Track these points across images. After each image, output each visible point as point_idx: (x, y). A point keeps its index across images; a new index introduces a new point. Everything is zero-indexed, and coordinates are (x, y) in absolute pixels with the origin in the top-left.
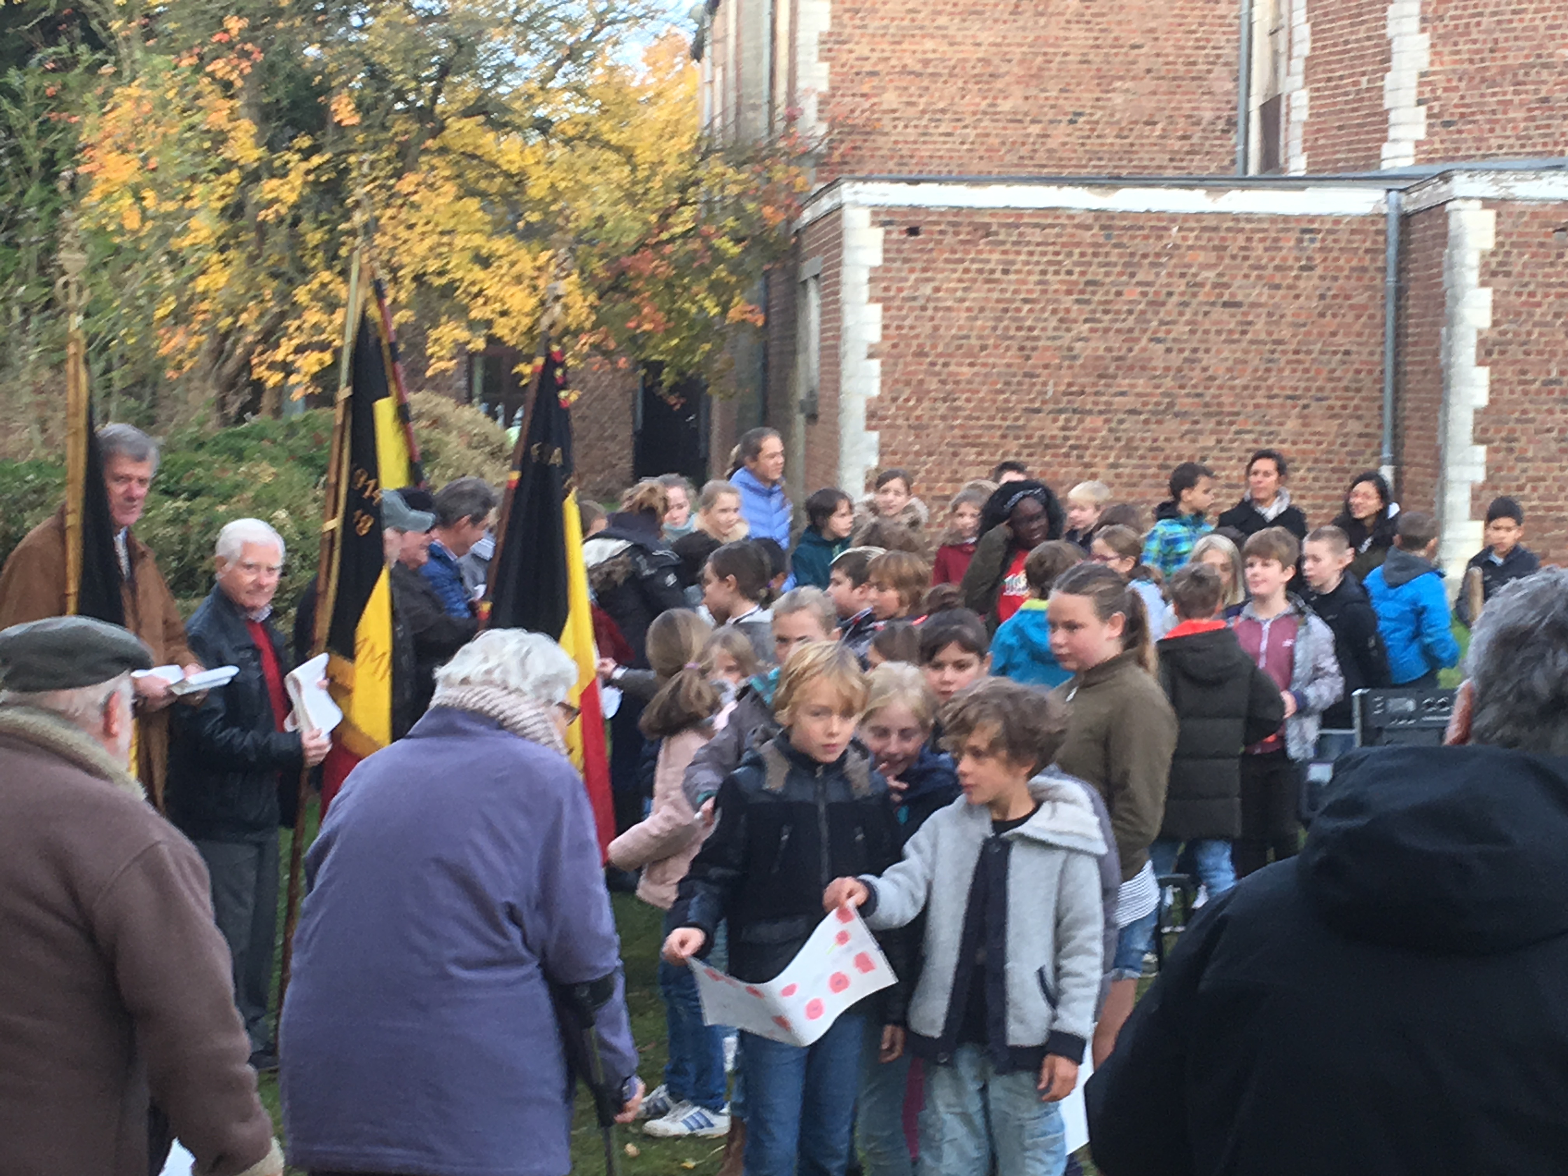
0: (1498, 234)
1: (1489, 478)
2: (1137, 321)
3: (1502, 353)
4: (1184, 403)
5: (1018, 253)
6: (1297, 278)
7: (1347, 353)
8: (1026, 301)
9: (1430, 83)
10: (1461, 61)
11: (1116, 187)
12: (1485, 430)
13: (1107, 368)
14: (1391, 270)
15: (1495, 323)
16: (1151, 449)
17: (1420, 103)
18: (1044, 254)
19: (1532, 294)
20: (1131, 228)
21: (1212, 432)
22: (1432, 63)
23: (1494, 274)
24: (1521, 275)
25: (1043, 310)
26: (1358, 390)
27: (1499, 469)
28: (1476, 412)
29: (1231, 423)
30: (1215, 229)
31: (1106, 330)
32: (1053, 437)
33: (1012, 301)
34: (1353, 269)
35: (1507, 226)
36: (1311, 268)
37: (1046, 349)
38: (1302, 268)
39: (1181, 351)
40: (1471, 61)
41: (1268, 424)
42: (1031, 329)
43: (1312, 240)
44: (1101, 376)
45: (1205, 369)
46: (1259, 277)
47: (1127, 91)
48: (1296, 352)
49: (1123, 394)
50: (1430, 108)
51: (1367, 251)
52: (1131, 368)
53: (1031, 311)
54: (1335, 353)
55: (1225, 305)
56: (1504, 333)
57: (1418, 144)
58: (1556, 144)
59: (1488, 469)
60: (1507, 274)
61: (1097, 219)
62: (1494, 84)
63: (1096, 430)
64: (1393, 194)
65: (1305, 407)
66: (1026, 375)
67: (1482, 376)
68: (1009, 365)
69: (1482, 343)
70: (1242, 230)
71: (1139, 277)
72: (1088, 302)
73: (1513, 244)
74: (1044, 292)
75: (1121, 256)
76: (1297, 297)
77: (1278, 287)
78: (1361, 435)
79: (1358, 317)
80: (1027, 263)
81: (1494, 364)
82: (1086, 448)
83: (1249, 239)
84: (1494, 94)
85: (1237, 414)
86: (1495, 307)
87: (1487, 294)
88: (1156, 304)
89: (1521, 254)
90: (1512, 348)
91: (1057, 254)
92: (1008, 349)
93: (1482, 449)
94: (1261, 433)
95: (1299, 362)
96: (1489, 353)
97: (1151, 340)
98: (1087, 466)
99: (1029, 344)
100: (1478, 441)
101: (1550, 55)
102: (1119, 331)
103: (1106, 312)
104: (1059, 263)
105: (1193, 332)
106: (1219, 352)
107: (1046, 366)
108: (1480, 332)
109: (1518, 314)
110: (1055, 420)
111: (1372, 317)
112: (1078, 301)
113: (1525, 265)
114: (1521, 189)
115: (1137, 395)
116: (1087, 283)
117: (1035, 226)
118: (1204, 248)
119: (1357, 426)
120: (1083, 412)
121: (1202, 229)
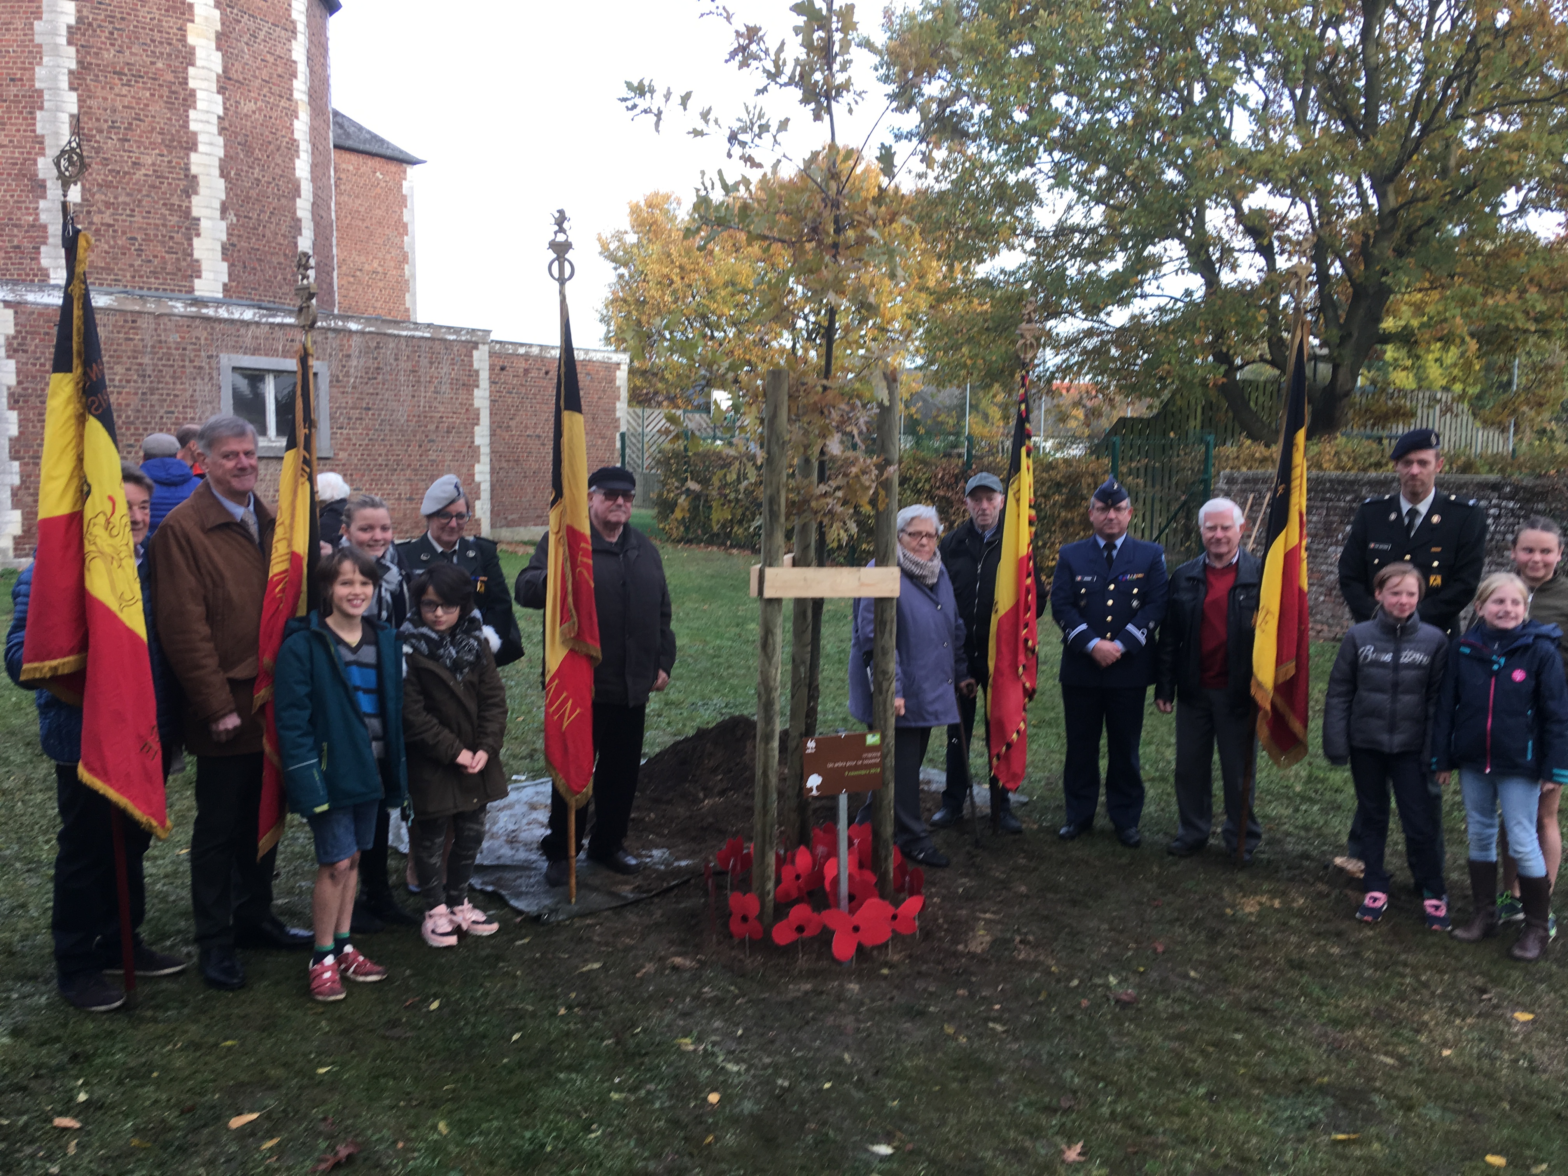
0: (16, 325)
1: (23, 482)
3: (26, 402)
12: (18, 452)
15: (19, 383)
19: (42, 365)
23: (16, 351)
24: (35, 352)
27: (29, 476)
28: (10, 440)
35: (23, 319)
56: (26, 389)
59: (22, 477)
60: (25, 351)
67: (13, 416)
69: (11, 395)
73: (27, 332)
81: (20, 409)
86: (18, 372)
87: (12, 363)
89: (33, 339)
90: (33, 399)
93: (16, 464)
96: (17, 402)
100: (13, 458)
101: (19, 220)
108: (9, 388)
109: (34, 377)
113: (36, 346)
114: (31, 297)
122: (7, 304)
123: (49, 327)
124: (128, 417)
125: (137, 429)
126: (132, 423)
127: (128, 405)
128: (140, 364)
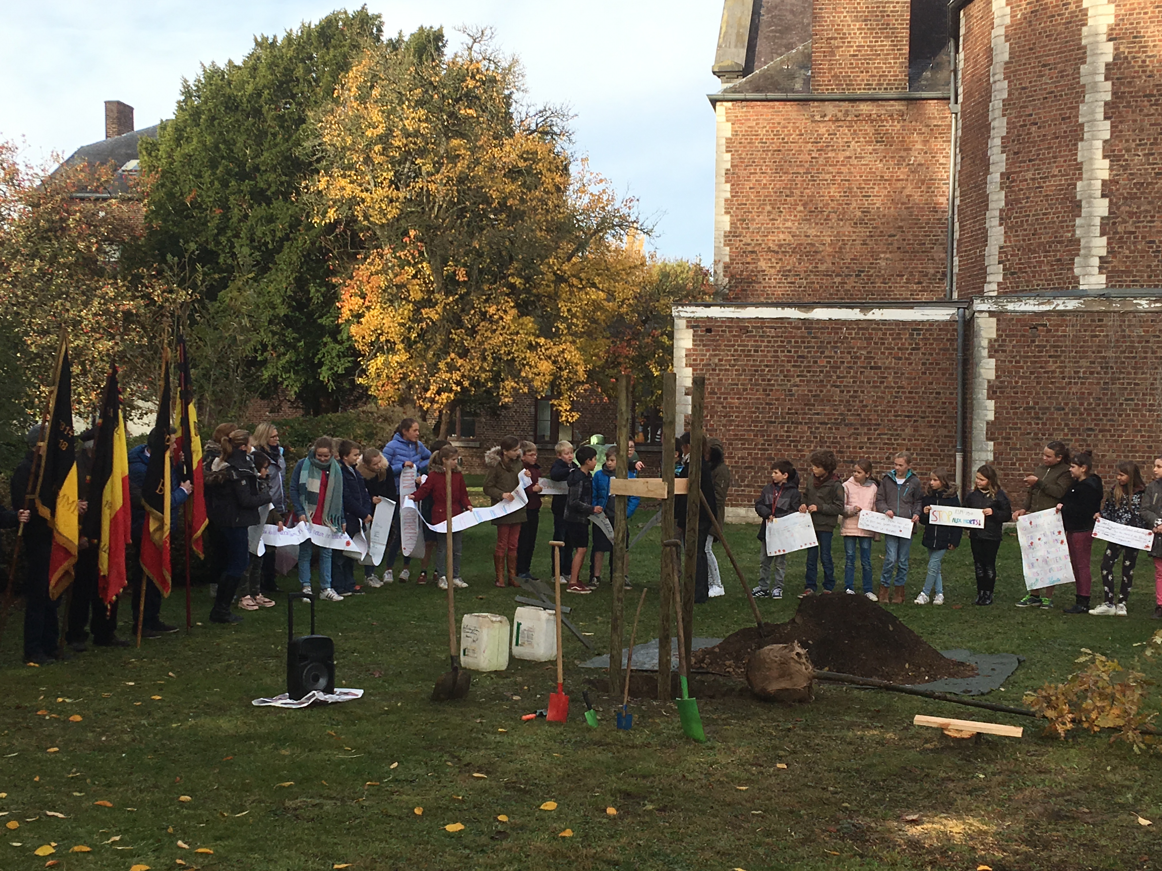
0: (998, 330)
1: (995, 458)
2: (825, 377)
3: (1001, 393)
4: (850, 419)
5: (763, 341)
6: (911, 354)
7: (938, 393)
8: (767, 366)
9: (1005, 252)
10: (1019, 241)
11: (814, 308)
12: (993, 433)
13: (809, 400)
14: (960, 350)
15: (997, 377)
16: (833, 443)
17: (999, 263)
18: (777, 342)
19: (1018, 362)
20: (822, 328)
21: (865, 434)
22: (1005, 242)
23: (996, 351)
24: (1012, 351)
25: (776, 371)
26: (945, 413)
27: (1001, 454)
28: (988, 423)
29: (875, 430)
30: (867, 329)
31: (808, 381)
32: (782, 436)
33: (760, 366)
34: (940, 349)
35: (1003, 326)
36: (918, 349)
37: (777, 390)
38: (913, 349)
39: (849, 392)
40: (1024, 240)
41: (896, 430)
42: (769, 380)
43: (919, 334)
44: (805, 405)
45: (862, 401)
46: (890, 354)
48: (910, 392)
49: (818, 414)
50: (1005, 266)
51: (948, 340)
52: (822, 400)
53: (769, 371)
54: (931, 393)
55: (871, 368)
56: (1001, 382)
57: (999, 284)
58: (1065, 283)
59: (995, 454)
60: (1004, 351)
61: (804, 324)
62: (1035, 252)
63: (804, 432)
64: (961, 310)
65: (915, 421)
66: (767, 404)
67: (991, 404)
68: (758, 399)
69: (990, 387)
70: (881, 329)
71: (827, 353)
72: (800, 366)
73: (1006, 336)
74: (777, 361)
75: (816, 343)
76: (910, 364)
77: (900, 359)
78: (946, 436)
79: (943, 374)
80: (767, 346)
81: (997, 399)
82: (799, 442)
83: (885, 334)
84: (1035, 257)
85: (879, 425)
86: (997, 368)
87: (993, 361)
88: (835, 368)
89: (1010, 341)
90: (1007, 390)
91: (782, 342)
92: (757, 390)
93: (991, 443)
94: (892, 435)
95: (913, 398)
96: (995, 392)
97: (832, 386)
98: (799, 451)
99: (769, 388)
100: (989, 439)
101: (1062, 236)
102: (816, 381)
103: (809, 372)
104: (784, 346)
105: (854, 382)
106: (869, 392)
107: (777, 400)
108: (989, 382)
109: (1010, 372)
110: (783, 427)
111: (952, 374)
112: (793, 366)
113: (1014, 347)
114: (1010, 307)
115: (826, 414)
116: (799, 357)
117: (772, 327)
118: (860, 339)
119: (943, 432)
120: (797, 423)
121: (859, 329)
122: (991, 314)
123: (1025, 330)
124: (1090, 404)
125: (1097, 415)
126: (1093, 409)
127: (1090, 394)
128: (1104, 357)
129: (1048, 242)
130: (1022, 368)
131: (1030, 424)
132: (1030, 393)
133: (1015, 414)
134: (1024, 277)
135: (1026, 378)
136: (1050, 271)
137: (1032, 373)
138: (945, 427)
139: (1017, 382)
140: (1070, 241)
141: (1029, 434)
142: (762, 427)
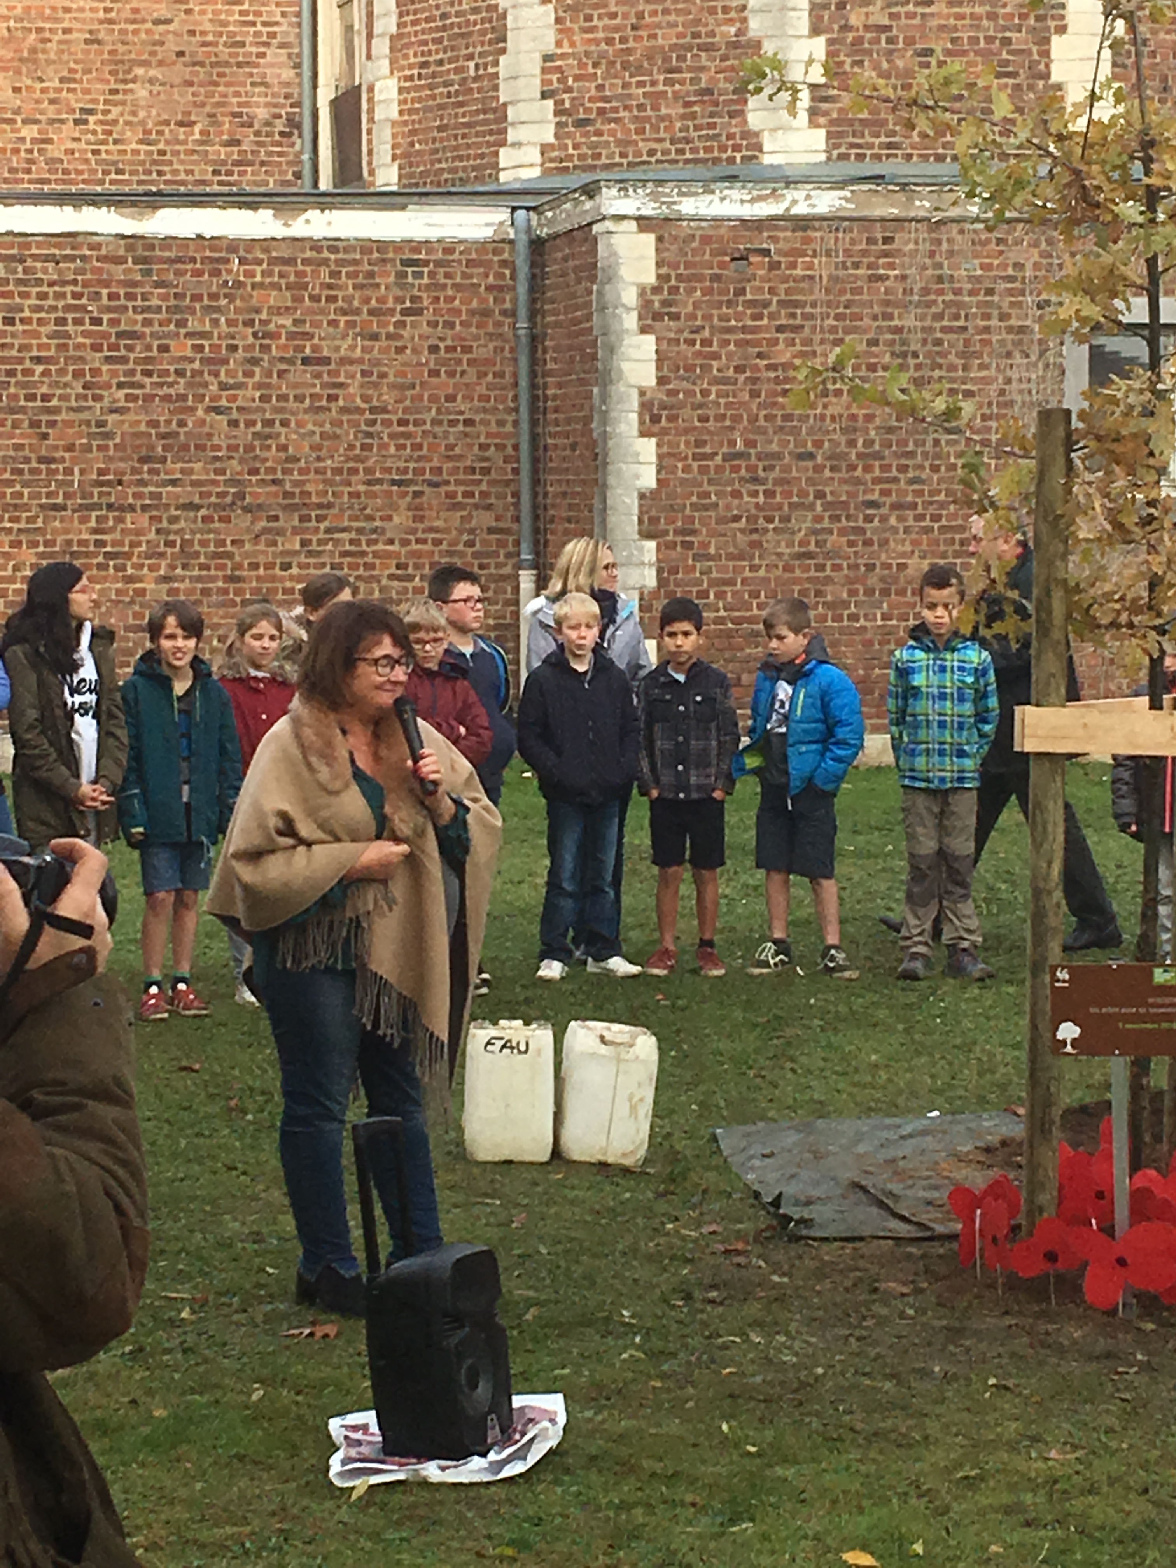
0: (659, 265)
2: (189, 385)
3: (670, 419)
4: (257, 493)
5: (25, 295)
6: (401, 324)
7: (468, 422)
8: (38, 360)
9: (559, 69)
10: (597, 42)
11: (155, 207)
12: (654, 520)
13: (152, 448)
14: (522, 312)
15: (661, 380)
16: (216, 555)
17: (544, 96)
18: (61, 296)
19: (705, 342)
20: (179, 260)
21: (295, 531)
22: (559, 44)
23: (657, 317)
24: (692, 317)
25: (62, 372)
26: (486, 471)
27: (674, 571)
28: (642, 496)
29: (319, 519)
30: (291, 261)
31: (149, 398)
32: (81, 543)
33: (21, 361)
34: (472, 313)
35: (671, 253)
36: (419, 312)
37: (69, 424)
38: (405, 312)
39: (251, 423)
40: (610, 41)
41: (371, 518)
42: (46, 398)
43: (418, 275)
44: (143, 460)
45: (283, 448)
46: (351, 324)
47: (151, 81)
48: (402, 422)
49: (174, 483)
50: (559, 103)
51: (489, 288)
52: (185, 448)
53: (44, 373)
54: (453, 423)
55: (305, 361)
56: (670, 393)
57: (545, 149)
58: (723, 149)
59: (660, 571)
60: (675, 317)
61: (130, 248)
62: (639, 70)
63: (139, 532)
64: (521, 214)
65: (417, 494)
66: (41, 460)
67: (648, 448)
68: (18, 447)
69: (646, 406)
70: (325, 262)
71: (193, 325)
72: (124, 360)
73: (679, 277)
74: (62, 347)
75: (164, 298)
76: (400, 350)
77: (375, 337)
78: (491, 531)
79: (482, 375)
80: (38, 309)
81: (661, 434)
82: (128, 556)
83: (335, 274)
84: (641, 84)
85: (330, 506)
86: (661, 358)
87: (649, 342)
88: (215, 362)
89: (690, 291)
90: (686, 412)
91: (77, 296)
92: (16, 425)
93: (651, 545)
94: (360, 531)
95: (408, 436)
96: (656, 419)
97: (209, 410)
98: (130, 580)
99: (44, 418)
100: (646, 535)
101: (712, 34)
102: (167, 398)
103: (148, 373)
104: (83, 309)
105: (264, 398)
106: (300, 424)
107: (70, 448)
108: (642, 393)
109: (690, 368)
110: (84, 520)
111: (499, 375)
112: (108, 360)
113: (696, 305)
114: (688, 206)
115: (193, 484)
116: (120, 335)
117: (47, 258)
118: (276, 286)
119: (486, 519)
120: (121, 508)
121: (272, 261)
122: (644, 223)
123: (722, 265)
124: (869, 443)
125: (886, 468)
126: (878, 456)
127: (869, 418)
128: (898, 330)
129: (673, 47)
130: (716, 356)
131: (736, 494)
132: (737, 419)
133: (703, 470)
134: (613, 133)
135: (725, 381)
136: (683, 117)
137: (739, 369)
138: (489, 507)
139: (705, 393)
140: (736, 45)
141: (737, 519)
142: (29, 520)
